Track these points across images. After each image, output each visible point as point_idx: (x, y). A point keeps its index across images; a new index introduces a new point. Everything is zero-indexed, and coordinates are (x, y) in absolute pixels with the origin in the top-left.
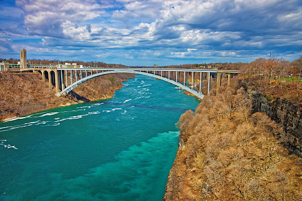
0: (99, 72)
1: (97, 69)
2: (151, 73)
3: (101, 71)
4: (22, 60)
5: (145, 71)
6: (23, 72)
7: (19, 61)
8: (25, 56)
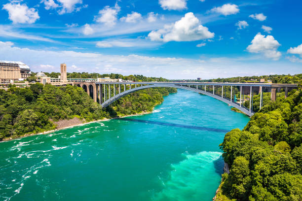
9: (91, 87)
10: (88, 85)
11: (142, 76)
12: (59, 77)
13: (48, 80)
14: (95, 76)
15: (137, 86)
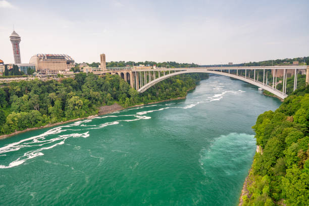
0: (172, 72)
1: (170, 69)
2: (226, 72)
3: (174, 72)
4: (102, 64)
5: (219, 71)
6: (103, 74)
7: (100, 64)
8: (104, 60)
9: (128, 74)
10: (125, 72)
11: (174, 62)
12: (99, 66)
13: (91, 69)
14: (131, 64)
15: (171, 73)
